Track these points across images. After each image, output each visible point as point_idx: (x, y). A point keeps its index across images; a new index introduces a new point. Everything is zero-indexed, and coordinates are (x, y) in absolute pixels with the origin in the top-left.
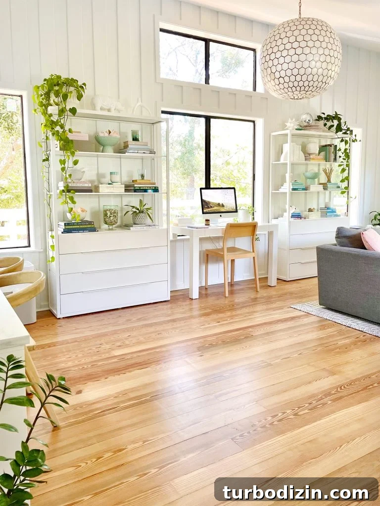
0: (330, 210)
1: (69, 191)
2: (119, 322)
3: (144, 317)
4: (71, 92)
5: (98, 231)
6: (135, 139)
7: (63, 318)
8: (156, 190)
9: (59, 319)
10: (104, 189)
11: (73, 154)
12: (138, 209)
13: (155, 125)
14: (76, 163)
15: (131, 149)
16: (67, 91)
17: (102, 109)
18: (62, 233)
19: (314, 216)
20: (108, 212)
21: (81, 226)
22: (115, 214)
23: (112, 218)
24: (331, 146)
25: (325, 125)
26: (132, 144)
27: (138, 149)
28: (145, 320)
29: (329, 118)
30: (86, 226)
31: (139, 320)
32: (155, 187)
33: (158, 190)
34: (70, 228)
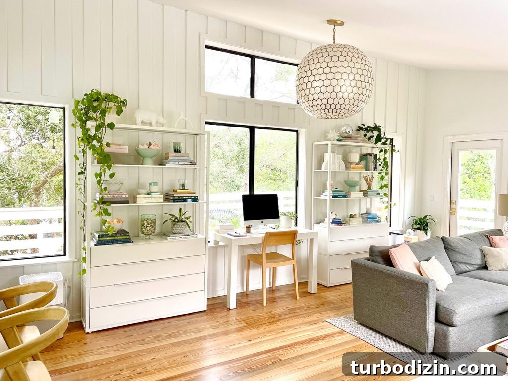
0: (371, 216)
1: (104, 203)
4: (111, 108)
5: (133, 242)
6: (177, 151)
7: (92, 332)
8: (196, 200)
9: (88, 333)
10: (142, 200)
11: (109, 167)
12: (177, 218)
13: (198, 137)
14: (112, 175)
15: (172, 160)
16: (107, 107)
18: (95, 245)
19: (356, 222)
20: (145, 222)
21: (116, 238)
22: (152, 224)
23: (149, 228)
24: (371, 155)
25: (365, 136)
26: (172, 156)
27: (178, 161)
29: (368, 129)
30: (120, 237)
32: (195, 197)
33: (198, 199)
34: (104, 240)
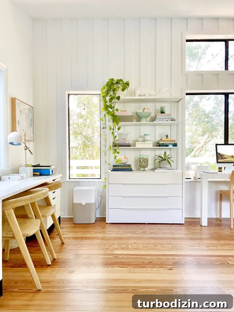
1: (115, 146)
2: (138, 232)
3: (156, 232)
4: (119, 87)
5: (133, 171)
6: (162, 112)
7: (110, 223)
8: (175, 145)
9: (107, 223)
10: (139, 145)
11: (117, 123)
12: (162, 158)
14: (119, 129)
15: (158, 119)
16: (117, 87)
17: (139, 95)
18: (111, 171)
20: (141, 159)
21: (123, 168)
22: (146, 161)
23: (143, 163)
26: (159, 116)
27: (163, 119)
28: (155, 234)
30: (126, 168)
31: (151, 233)
32: (175, 143)
33: (177, 145)
34: (116, 169)
